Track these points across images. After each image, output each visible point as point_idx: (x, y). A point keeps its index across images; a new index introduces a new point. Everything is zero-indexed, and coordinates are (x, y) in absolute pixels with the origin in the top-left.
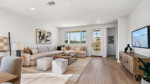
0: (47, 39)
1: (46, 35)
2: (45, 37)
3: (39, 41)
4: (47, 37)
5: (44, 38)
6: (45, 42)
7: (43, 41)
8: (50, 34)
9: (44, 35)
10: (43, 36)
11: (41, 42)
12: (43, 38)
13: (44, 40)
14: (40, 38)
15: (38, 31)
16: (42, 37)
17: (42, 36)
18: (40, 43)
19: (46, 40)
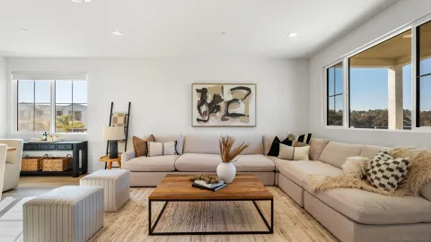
0: (230, 111)
1: (227, 97)
2: (222, 105)
3: (198, 120)
4: (229, 103)
5: (218, 108)
6: (223, 119)
7: (212, 118)
8: (245, 92)
9: (217, 98)
10: (212, 103)
11: (205, 121)
12: (214, 107)
13: (219, 115)
14: (204, 108)
15: (195, 87)
16: (209, 105)
17: (209, 101)
18: (202, 124)
19: (227, 114)
